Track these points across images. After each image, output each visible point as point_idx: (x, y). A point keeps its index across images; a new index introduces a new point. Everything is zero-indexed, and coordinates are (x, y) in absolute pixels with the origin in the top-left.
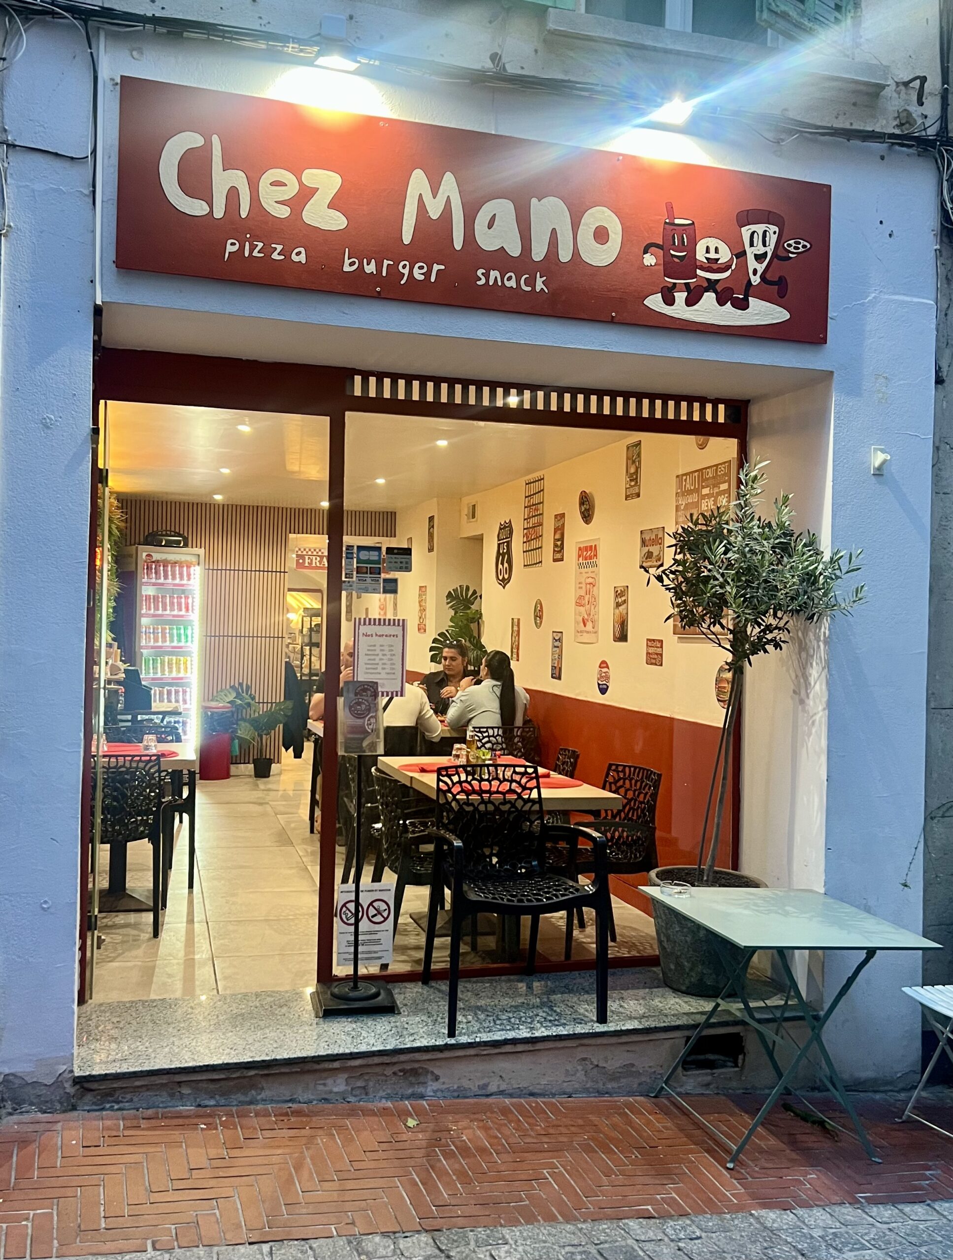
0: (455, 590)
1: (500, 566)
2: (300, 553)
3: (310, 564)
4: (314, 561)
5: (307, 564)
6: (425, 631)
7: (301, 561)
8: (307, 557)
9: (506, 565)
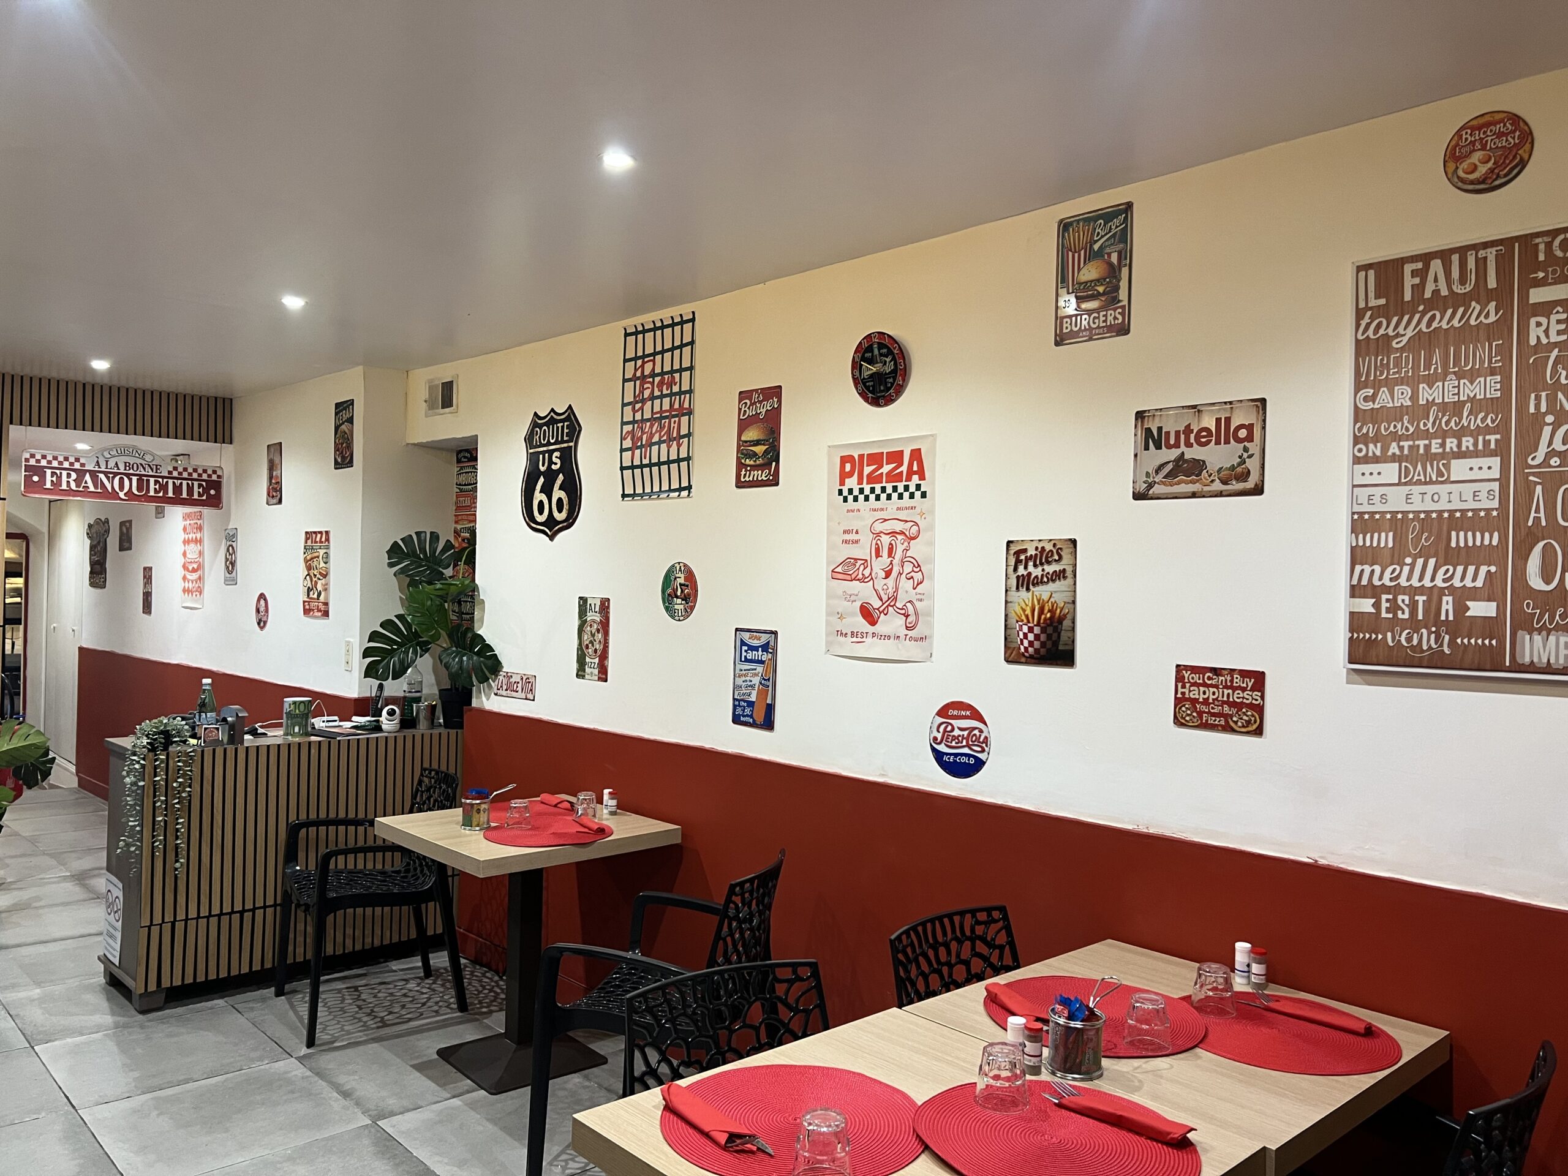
0: (407, 540)
1: (539, 496)
2: (32, 462)
3: (57, 484)
4: (64, 478)
5: (48, 485)
6: (326, 614)
7: (36, 478)
8: (49, 472)
9: (558, 494)
